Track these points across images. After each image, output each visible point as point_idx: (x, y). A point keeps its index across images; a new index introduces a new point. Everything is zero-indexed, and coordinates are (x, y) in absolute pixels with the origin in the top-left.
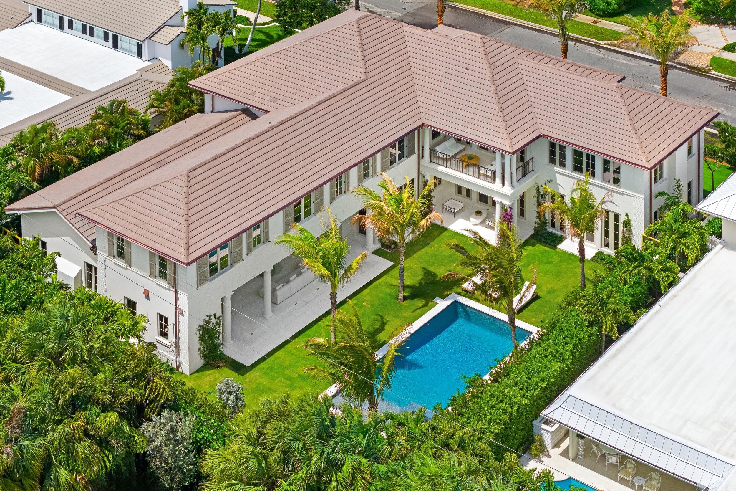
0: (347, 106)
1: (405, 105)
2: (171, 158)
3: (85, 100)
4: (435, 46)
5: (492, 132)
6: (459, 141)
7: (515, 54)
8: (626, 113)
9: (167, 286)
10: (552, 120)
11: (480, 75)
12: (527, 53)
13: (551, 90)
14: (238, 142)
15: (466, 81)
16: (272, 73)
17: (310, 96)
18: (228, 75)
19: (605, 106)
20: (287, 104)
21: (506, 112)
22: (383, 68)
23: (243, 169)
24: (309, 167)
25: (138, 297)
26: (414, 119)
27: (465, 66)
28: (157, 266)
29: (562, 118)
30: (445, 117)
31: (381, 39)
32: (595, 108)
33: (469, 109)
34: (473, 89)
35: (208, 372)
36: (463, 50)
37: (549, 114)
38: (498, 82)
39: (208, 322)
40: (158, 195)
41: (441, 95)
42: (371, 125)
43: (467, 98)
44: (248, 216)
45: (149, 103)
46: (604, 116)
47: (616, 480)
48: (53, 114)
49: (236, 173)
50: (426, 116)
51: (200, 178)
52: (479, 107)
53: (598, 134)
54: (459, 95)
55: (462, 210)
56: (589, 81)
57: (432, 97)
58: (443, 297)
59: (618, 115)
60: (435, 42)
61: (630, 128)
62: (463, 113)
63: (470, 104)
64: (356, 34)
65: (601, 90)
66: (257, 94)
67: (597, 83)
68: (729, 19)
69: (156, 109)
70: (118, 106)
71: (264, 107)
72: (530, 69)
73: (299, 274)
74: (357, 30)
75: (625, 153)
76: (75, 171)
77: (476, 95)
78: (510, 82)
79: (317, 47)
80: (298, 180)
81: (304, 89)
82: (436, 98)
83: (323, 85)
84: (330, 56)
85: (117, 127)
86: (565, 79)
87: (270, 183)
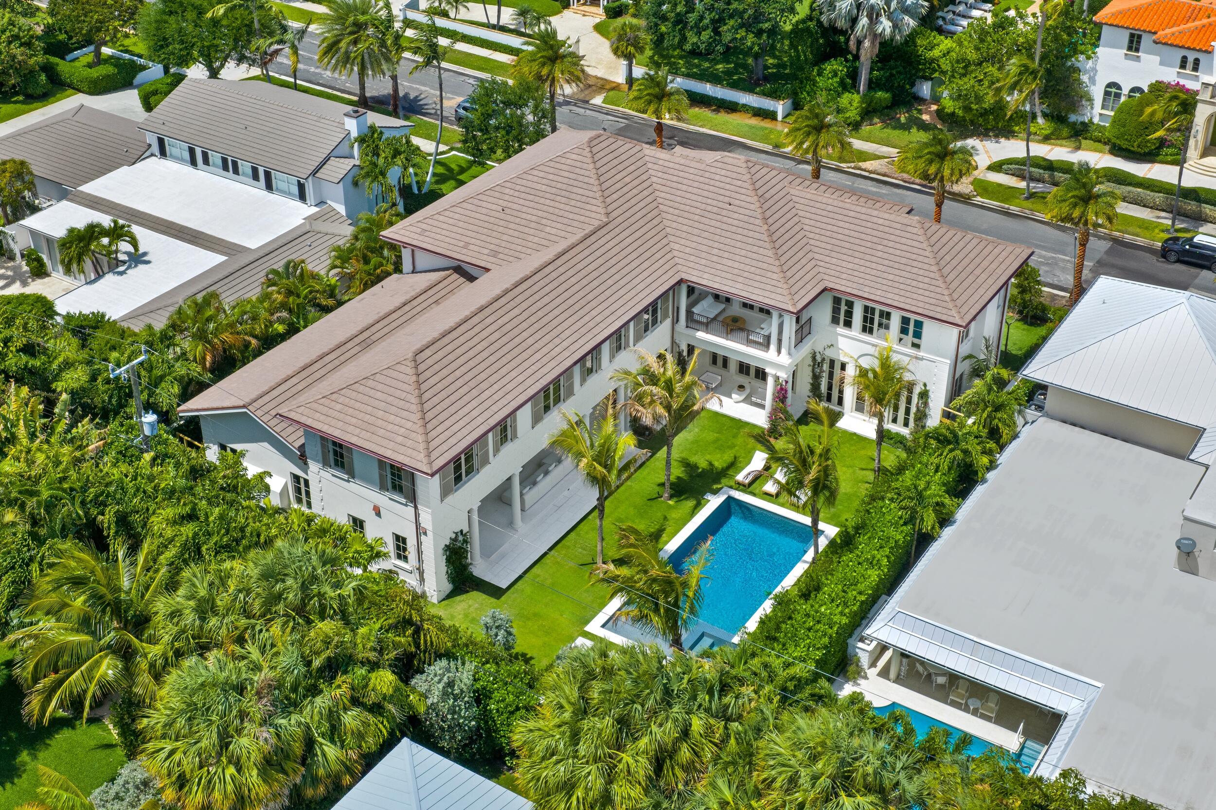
0: (590, 259)
1: (658, 256)
2: (378, 335)
3: (247, 261)
4: (687, 175)
5: (769, 287)
6: (717, 297)
7: (786, 182)
8: (931, 255)
9: (404, 501)
10: (839, 269)
11: (747, 212)
12: (799, 180)
13: (835, 229)
14: (467, 313)
15: (730, 221)
16: (486, 218)
17: (539, 248)
18: (430, 221)
19: (904, 248)
20: (511, 259)
21: (783, 259)
22: (626, 206)
23: (479, 348)
24: (557, 341)
25: (365, 514)
26: (670, 273)
27: (727, 200)
28: (389, 476)
29: (850, 266)
30: (707, 270)
31: (620, 167)
32: (891, 251)
33: (737, 258)
34: (740, 231)
35: (458, 598)
36: (723, 179)
37: (834, 261)
38: (771, 221)
39: (455, 540)
40: (380, 387)
41: (700, 240)
42: (622, 283)
43: (733, 243)
44: (495, 408)
45: (329, 262)
46: (904, 261)
47: (946, 703)
48: (210, 281)
49: (471, 353)
50: (684, 269)
51: (430, 362)
52: (750, 254)
53: (897, 285)
54: (722, 240)
55: (720, 385)
56: (881, 215)
57: (688, 243)
58: (715, 492)
59: (921, 258)
60: (687, 169)
61: (937, 276)
62: (730, 263)
63: (738, 251)
64: (589, 160)
65: (899, 226)
66: (471, 247)
67: (892, 217)
68: (991, 130)
69: (339, 270)
70: (295, 268)
71: (483, 264)
72: (806, 202)
73: (547, 473)
74: (589, 155)
75: (932, 307)
76: (255, 356)
77: (745, 239)
78: (783, 220)
79: (540, 180)
80: (545, 359)
81: (531, 238)
82: (694, 245)
83: (554, 231)
84: (558, 192)
85: (298, 296)
86: (852, 214)
87: (513, 364)
